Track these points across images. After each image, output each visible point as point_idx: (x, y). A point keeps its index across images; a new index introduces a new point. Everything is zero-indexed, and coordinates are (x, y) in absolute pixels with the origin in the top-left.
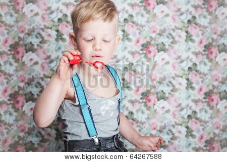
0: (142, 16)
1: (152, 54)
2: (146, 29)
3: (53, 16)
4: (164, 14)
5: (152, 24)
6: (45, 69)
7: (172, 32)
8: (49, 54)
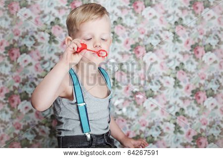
3: (46, 19)
6: (39, 69)
8: (42, 55)
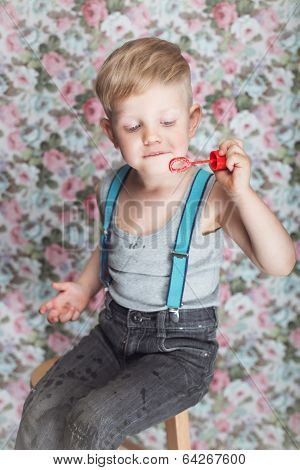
0: (208, 39)
1: (226, 116)
2: (216, 65)
4: (251, 36)
5: (227, 56)
7: (266, 72)
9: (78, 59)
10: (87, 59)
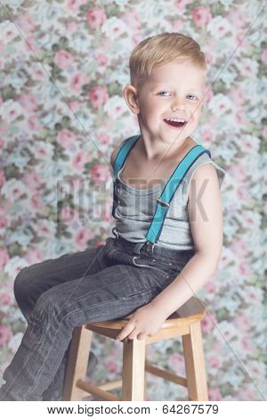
3: (45, 40)
4: (223, 33)
6: (36, 126)
7: (236, 62)
8: (40, 103)
9: (83, 56)
10: (91, 55)
